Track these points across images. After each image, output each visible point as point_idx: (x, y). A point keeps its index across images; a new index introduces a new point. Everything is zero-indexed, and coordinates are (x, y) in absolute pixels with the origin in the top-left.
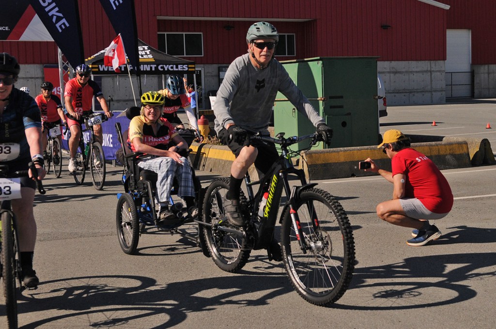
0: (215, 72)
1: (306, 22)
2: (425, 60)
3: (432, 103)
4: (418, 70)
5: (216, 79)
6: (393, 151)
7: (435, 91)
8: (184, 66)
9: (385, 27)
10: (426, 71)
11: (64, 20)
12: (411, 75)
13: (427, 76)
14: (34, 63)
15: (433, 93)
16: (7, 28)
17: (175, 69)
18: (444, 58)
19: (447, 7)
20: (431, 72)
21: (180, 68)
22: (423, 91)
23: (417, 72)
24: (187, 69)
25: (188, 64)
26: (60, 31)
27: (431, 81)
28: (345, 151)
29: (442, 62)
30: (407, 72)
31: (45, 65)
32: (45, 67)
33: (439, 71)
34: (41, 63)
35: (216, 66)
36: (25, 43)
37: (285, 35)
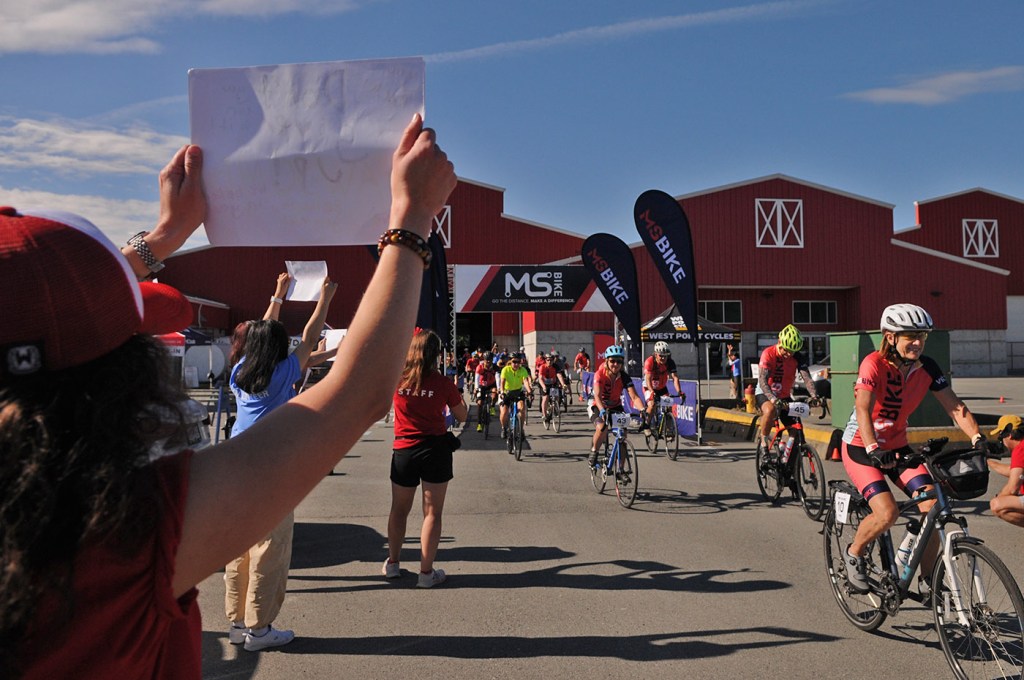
0: (754, 340)
1: (848, 290)
2: (983, 329)
3: (991, 376)
4: (975, 339)
5: (754, 347)
6: (1012, 439)
7: (995, 363)
8: (731, 335)
9: (936, 294)
10: (984, 341)
11: (624, 293)
12: (967, 346)
13: (985, 346)
14: (586, 330)
15: (994, 365)
16: (572, 301)
17: (721, 338)
18: (1004, 327)
19: (1007, 273)
20: (989, 341)
21: (726, 336)
22: (981, 363)
23: (973, 342)
24: (732, 338)
25: (733, 333)
26: (620, 303)
27: (990, 351)
28: (918, 431)
29: (1001, 331)
30: (961, 342)
31: (595, 331)
32: (598, 334)
33: (1000, 341)
34: (591, 330)
35: (754, 334)
36: (586, 313)
37: (825, 304)
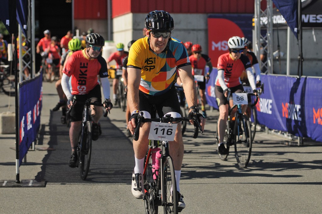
31: (209, 15)
32: (210, 17)
